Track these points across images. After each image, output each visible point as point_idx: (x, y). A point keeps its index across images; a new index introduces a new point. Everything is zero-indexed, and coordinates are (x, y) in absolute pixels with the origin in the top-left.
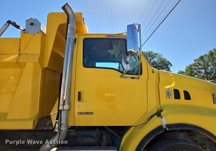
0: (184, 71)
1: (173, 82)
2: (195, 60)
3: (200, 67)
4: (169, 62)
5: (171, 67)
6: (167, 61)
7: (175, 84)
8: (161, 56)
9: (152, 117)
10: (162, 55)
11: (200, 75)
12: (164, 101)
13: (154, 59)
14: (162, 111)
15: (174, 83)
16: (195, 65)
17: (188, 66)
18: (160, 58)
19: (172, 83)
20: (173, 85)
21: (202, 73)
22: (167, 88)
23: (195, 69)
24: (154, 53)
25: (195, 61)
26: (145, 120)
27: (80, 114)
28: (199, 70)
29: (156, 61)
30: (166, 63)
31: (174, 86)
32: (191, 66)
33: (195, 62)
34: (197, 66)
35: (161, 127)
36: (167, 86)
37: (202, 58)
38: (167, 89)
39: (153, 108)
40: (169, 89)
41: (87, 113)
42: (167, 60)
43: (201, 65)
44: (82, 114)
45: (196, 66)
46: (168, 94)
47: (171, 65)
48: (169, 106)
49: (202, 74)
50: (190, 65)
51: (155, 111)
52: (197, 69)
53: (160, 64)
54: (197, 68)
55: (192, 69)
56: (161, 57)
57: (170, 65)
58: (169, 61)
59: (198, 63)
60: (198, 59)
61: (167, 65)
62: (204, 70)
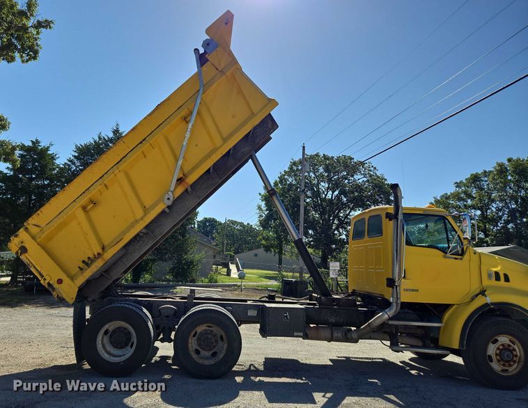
2: (456, 183)
3: (469, 202)
6: (387, 184)
9: (477, 296)
10: (375, 168)
12: (486, 282)
13: (355, 177)
14: (485, 291)
16: (457, 196)
17: (439, 198)
18: (371, 176)
23: (457, 206)
24: (355, 160)
25: (457, 187)
26: (468, 299)
27: (406, 291)
28: (466, 210)
29: (360, 181)
32: (448, 198)
33: (458, 189)
34: (463, 200)
35: (487, 305)
37: (475, 179)
39: (475, 288)
40: (490, 271)
41: (413, 290)
42: (386, 180)
43: (472, 198)
44: (408, 290)
45: (459, 201)
46: (489, 276)
48: (492, 287)
50: (443, 196)
51: (478, 291)
52: (460, 207)
54: (460, 204)
55: (447, 208)
56: (372, 173)
59: (465, 193)
60: (464, 181)
62: (478, 213)
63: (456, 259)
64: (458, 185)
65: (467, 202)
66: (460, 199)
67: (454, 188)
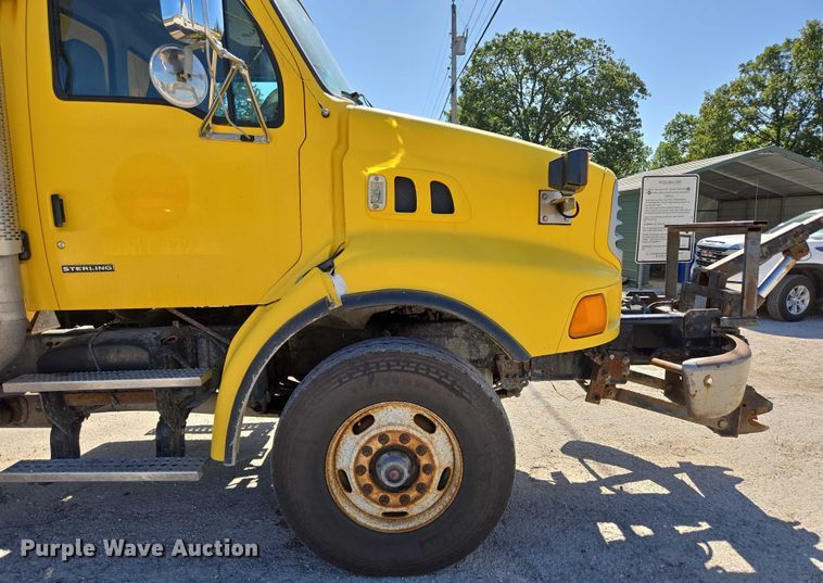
0: (697, 115)
1: (398, 152)
2: (742, 65)
3: (758, 95)
4: (634, 79)
5: (640, 101)
6: (628, 77)
7: (402, 158)
8: (605, 51)
10: (609, 49)
11: (753, 133)
13: (578, 67)
14: (339, 252)
15: (400, 155)
16: (739, 87)
17: (713, 93)
18: (602, 62)
19: (394, 153)
20: (393, 164)
21: (763, 122)
22: (371, 175)
23: (739, 104)
24: (576, 38)
25: (743, 71)
27: (70, 271)
28: (752, 109)
29: (586, 74)
30: (622, 82)
31: (398, 167)
32: (726, 92)
33: (743, 75)
34: (749, 92)
36: (373, 166)
37: (772, 55)
38: (372, 179)
40: (377, 179)
41: (93, 268)
42: (628, 68)
43: (764, 88)
44: (75, 271)
45: (743, 94)
46: (374, 194)
47: (643, 91)
49: (763, 127)
50: (720, 90)
52: (745, 106)
53: (600, 88)
54: (744, 100)
55: (724, 107)
56: (604, 58)
57: (636, 91)
58: (634, 75)
59: (754, 81)
60: (755, 61)
61: (625, 92)
62: (771, 110)
63: (243, 138)
64: (744, 68)
65: (754, 95)
66: (744, 92)
67: (738, 75)
